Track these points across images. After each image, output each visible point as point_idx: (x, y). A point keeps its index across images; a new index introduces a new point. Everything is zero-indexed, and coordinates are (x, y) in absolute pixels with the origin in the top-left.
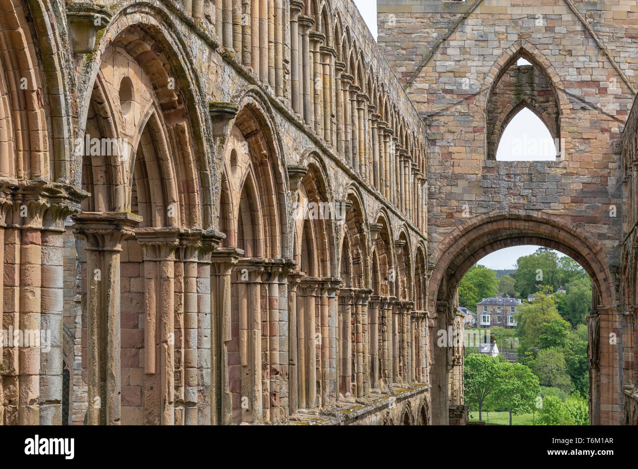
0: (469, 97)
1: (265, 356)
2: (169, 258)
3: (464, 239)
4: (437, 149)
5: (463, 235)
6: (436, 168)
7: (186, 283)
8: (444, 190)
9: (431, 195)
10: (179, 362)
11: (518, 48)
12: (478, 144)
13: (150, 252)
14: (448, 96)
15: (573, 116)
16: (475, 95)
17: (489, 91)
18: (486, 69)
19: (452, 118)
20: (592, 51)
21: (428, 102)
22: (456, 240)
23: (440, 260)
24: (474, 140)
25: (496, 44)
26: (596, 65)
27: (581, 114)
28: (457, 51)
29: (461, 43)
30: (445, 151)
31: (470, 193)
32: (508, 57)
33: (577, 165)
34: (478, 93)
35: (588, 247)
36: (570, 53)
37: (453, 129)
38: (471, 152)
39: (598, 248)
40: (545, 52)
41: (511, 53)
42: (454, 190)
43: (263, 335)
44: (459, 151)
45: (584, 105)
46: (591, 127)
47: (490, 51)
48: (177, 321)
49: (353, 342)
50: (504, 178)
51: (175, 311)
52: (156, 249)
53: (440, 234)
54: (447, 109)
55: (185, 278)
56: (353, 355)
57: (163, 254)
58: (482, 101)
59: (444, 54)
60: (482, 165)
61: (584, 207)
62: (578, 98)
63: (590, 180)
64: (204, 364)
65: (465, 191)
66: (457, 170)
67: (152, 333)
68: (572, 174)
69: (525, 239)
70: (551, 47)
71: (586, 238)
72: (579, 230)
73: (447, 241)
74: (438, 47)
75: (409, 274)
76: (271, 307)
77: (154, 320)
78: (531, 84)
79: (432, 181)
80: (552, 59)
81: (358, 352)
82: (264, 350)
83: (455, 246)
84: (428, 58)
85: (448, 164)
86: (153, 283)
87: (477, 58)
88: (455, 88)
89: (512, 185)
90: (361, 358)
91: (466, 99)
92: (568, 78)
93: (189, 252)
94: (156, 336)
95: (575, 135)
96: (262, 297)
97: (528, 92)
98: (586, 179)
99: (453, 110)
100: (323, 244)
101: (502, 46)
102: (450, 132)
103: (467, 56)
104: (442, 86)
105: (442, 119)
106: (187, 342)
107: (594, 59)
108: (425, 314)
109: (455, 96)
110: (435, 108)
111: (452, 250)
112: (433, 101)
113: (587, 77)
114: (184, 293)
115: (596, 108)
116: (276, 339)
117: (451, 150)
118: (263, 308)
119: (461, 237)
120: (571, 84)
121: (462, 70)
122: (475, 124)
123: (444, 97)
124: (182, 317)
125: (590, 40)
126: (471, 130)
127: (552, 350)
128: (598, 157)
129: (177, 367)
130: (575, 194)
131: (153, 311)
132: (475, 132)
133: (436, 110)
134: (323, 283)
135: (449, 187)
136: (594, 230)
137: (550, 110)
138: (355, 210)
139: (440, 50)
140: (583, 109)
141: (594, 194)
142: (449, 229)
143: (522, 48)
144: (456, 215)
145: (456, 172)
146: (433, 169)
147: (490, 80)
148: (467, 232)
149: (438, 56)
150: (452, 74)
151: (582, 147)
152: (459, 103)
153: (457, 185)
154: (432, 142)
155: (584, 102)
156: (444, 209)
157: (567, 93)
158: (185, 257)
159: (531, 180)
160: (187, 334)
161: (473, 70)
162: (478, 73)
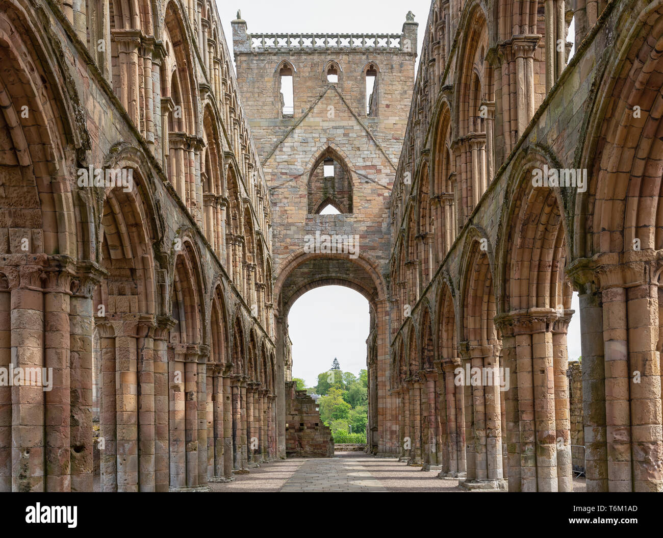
0: (297, 177)
1: (187, 194)
2: (135, 51)
3: (295, 262)
4: (277, 208)
5: (294, 260)
6: (277, 220)
7: (145, 71)
8: (282, 232)
9: (274, 236)
10: (143, 116)
11: (327, 147)
12: (302, 204)
13: (122, 47)
14: (284, 177)
15: (361, 187)
16: (300, 175)
17: (309, 173)
18: (307, 160)
19: (286, 189)
20: (372, 148)
21: (272, 180)
22: (290, 263)
23: (280, 274)
24: (300, 202)
25: (313, 144)
26: (375, 156)
27: (365, 186)
28: (289, 149)
29: (292, 144)
30: (283, 210)
31: (298, 233)
32: (321, 152)
33: (364, 216)
34: (302, 175)
35: (370, 265)
36: (358, 149)
37: (287, 196)
38: (299, 209)
39: (376, 264)
40: (343, 149)
41: (322, 150)
42: (288, 232)
43: (186, 181)
44: (291, 209)
45: (367, 180)
46: (372, 193)
47: (309, 149)
48: (140, 92)
49: (233, 266)
50: (319, 224)
51: (139, 86)
52: (126, 44)
53: (280, 259)
54: (283, 184)
55: (144, 68)
56: (233, 274)
57: (131, 48)
58: (305, 179)
59: (281, 151)
60: (305, 217)
61: (367, 240)
62: (364, 176)
63: (371, 224)
64: (157, 123)
65: (295, 233)
66: (290, 221)
67: (126, 96)
68: (360, 221)
69: (330, 281)
70: (347, 145)
71: (369, 259)
72: (364, 254)
73: (285, 262)
74: (277, 146)
75: (263, 267)
76: (190, 166)
77: (126, 88)
78: (333, 187)
79: (275, 228)
80: (348, 153)
81: (236, 272)
82: (187, 190)
83: (289, 267)
84: (272, 153)
85: (284, 217)
86: (125, 66)
87: (301, 153)
88: (288, 171)
89: (324, 229)
90: (238, 276)
91: (295, 178)
92: (357, 164)
93: (146, 52)
94: (128, 98)
95: (361, 198)
96: (185, 159)
97: (331, 192)
98: (368, 224)
99: (287, 184)
100: (217, 174)
101: (317, 145)
102: (285, 198)
103: (295, 152)
104: (280, 170)
105: (281, 190)
106: (147, 106)
107: (373, 152)
108: (272, 305)
109: (288, 176)
110: (276, 184)
111: (287, 268)
112: (275, 180)
113: (369, 163)
114: (144, 76)
115: (374, 182)
116: (194, 185)
117: (286, 208)
118: (186, 166)
119: (293, 261)
120: (359, 168)
121: (292, 160)
122: (300, 193)
123: (281, 177)
124: (143, 90)
125: (371, 141)
126: (298, 196)
127: (340, 420)
128: (376, 211)
129: (142, 119)
130: (362, 233)
131: (126, 83)
132: (301, 198)
133: (276, 185)
134: (217, 199)
135: (285, 231)
136: (373, 254)
137: (345, 203)
138: (233, 183)
139: (278, 149)
140: (367, 182)
141: (374, 233)
142: (286, 256)
143: (329, 147)
144: (290, 247)
145: (290, 222)
146: (275, 220)
147: (310, 166)
148: (297, 257)
149: (277, 152)
150: (286, 163)
151: (366, 205)
152: (291, 180)
153: (290, 230)
154: (275, 204)
155: (367, 178)
156: (282, 244)
157: (357, 173)
158: (144, 55)
159: (335, 225)
160: (147, 101)
161: (299, 160)
162: (302, 162)
